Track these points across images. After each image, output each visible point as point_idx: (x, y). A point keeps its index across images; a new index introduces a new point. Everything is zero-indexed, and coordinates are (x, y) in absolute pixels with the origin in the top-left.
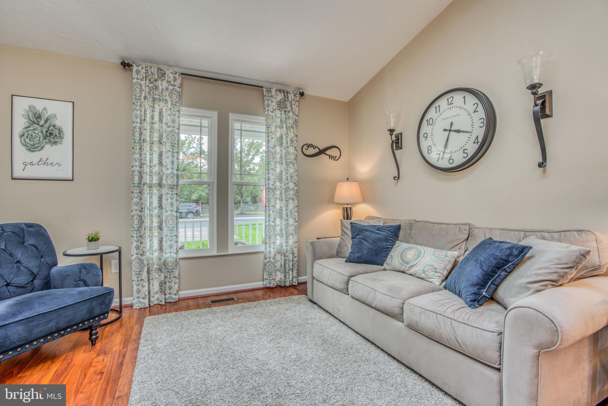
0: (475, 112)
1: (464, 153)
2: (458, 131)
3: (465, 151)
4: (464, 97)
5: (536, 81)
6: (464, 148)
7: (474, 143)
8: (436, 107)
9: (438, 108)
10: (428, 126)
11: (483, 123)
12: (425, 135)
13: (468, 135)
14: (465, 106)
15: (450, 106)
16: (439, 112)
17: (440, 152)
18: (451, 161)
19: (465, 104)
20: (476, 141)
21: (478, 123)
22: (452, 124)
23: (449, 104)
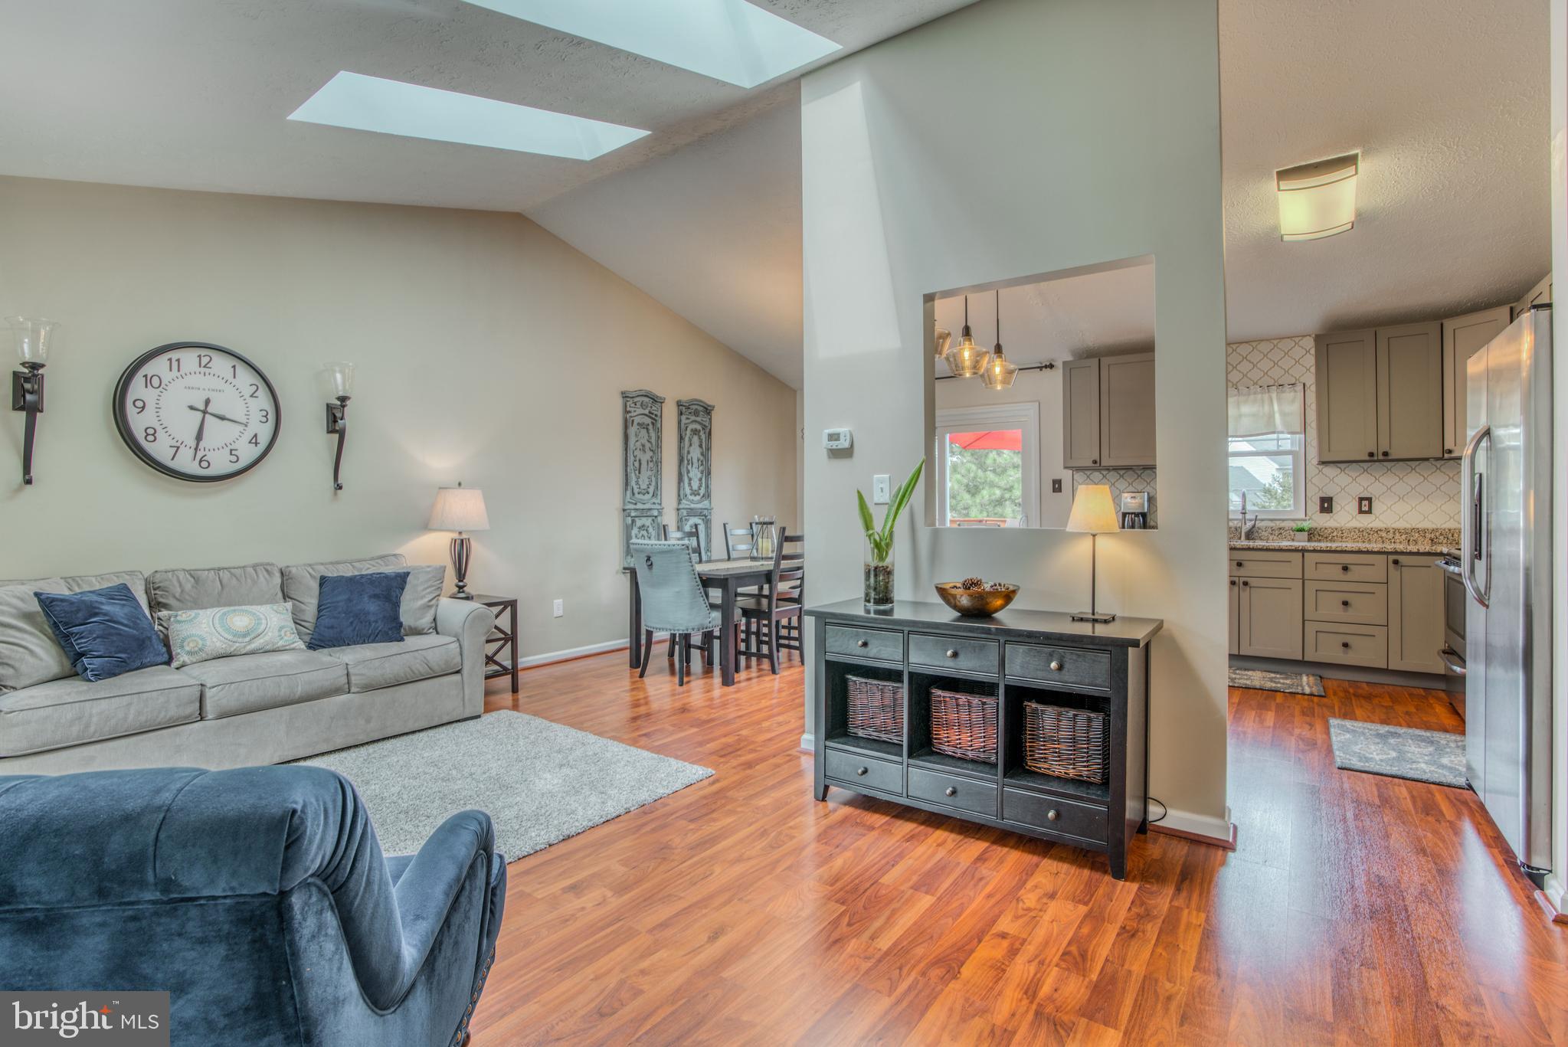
0: (252, 396)
1: (231, 454)
2: (222, 418)
3: (233, 452)
4: (234, 367)
5: (341, 394)
6: (230, 447)
7: (250, 442)
8: (170, 360)
9: (175, 365)
10: (146, 387)
11: (266, 416)
12: (139, 404)
13: (241, 428)
14: (234, 382)
15: (203, 370)
16: (179, 371)
17: (178, 444)
18: (204, 464)
19: (235, 377)
20: (254, 441)
21: (256, 416)
22: (207, 402)
23: (203, 364)
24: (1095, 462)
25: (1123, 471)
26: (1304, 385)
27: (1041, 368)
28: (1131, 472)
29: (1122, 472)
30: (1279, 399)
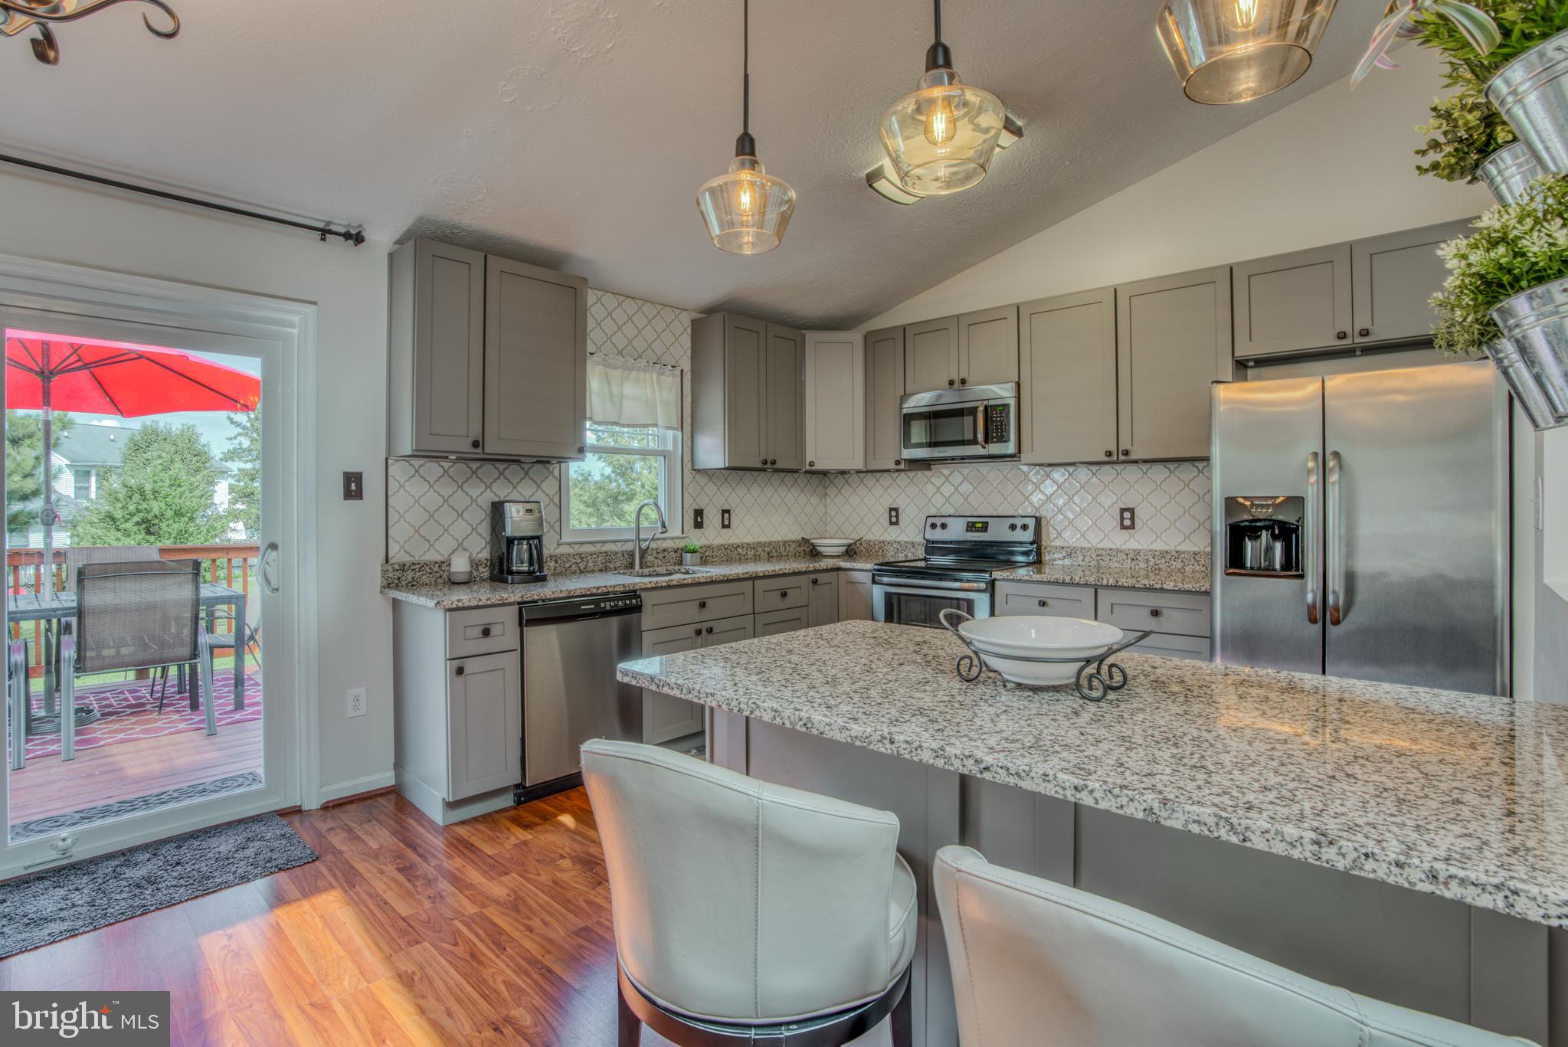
24: (476, 444)
25: (478, 464)
26: (682, 371)
27: (324, 233)
28: (514, 467)
29: (474, 465)
30: (658, 382)
